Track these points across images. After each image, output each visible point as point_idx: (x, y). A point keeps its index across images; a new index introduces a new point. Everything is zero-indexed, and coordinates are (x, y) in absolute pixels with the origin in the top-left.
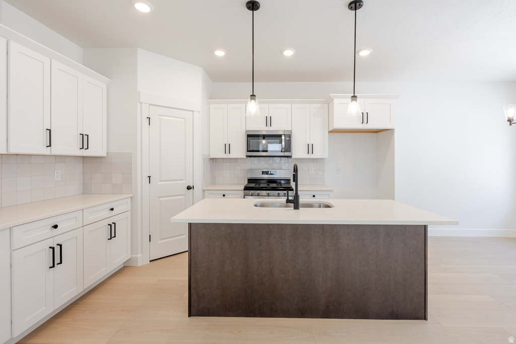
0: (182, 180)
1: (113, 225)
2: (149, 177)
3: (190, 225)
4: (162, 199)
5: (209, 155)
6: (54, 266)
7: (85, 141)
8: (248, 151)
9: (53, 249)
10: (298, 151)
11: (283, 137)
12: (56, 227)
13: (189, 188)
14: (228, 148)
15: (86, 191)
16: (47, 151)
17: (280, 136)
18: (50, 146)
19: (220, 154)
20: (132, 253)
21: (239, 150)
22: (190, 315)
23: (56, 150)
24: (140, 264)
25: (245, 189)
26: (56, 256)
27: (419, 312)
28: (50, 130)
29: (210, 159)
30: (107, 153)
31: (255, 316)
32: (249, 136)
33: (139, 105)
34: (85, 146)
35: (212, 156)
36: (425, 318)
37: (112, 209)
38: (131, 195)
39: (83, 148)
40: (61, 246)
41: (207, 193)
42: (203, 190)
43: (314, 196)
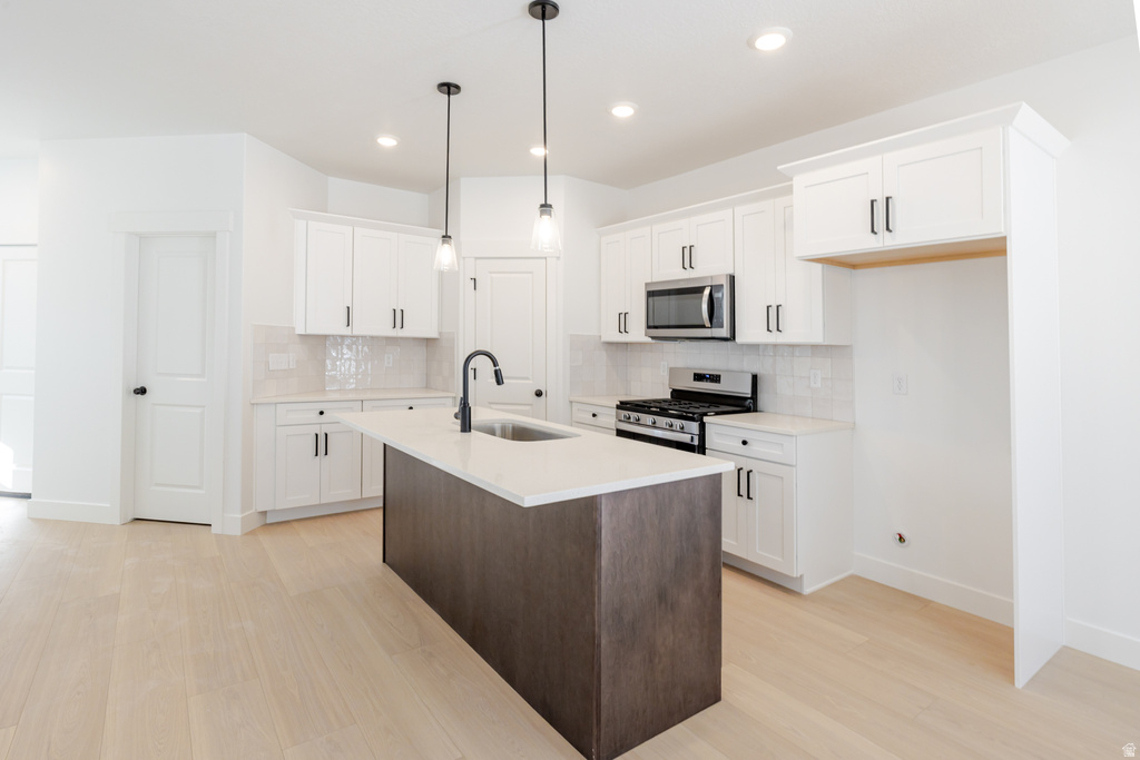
0: (527, 379)
5: (601, 336)
6: (317, 455)
8: (649, 327)
9: (317, 435)
11: (706, 292)
12: (321, 413)
14: (622, 322)
16: (347, 331)
17: (701, 290)
18: (348, 325)
19: (614, 334)
22: (384, 561)
23: (355, 329)
25: (618, 407)
28: (349, 308)
30: (440, 333)
32: (648, 294)
33: (461, 262)
37: (411, 409)
39: (394, 327)
40: (327, 435)
41: (575, 406)
42: (571, 402)
43: (744, 443)
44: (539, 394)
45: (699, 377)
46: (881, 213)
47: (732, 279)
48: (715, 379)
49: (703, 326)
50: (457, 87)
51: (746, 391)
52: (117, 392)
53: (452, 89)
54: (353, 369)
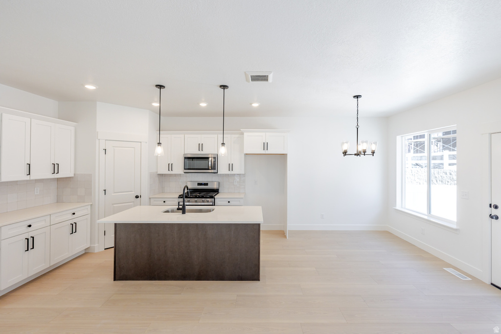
0: (132, 191)
1: (74, 225)
2: (105, 190)
3: (116, 224)
4: (115, 205)
5: (157, 172)
6: (28, 250)
7: (56, 168)
8: (185, 169)
9: (28, 239)
10: (222, 169)
11: (210, 159)
12: (30, 226)
13: (137, 197)
14: (170, 167)
15: (59, 200)
16: (28, 178)
17: (208, 158)
18: (29, 174)
19: (165, 171)
20: (91, 243)
21: (179, 169)
22: (115, 280)
23: (34, 176)
24: (96, 251)
25: (179, 198)
26: (30, 243)
27: (254, 276)
28: (29, 165)
29: (158, 174)
30: (74, 174)
31: (155, 279)
32: (185, 158)
33: (97, 141)
34: (56, 171)
35: (158, 173)
36: (258, 280)
37: (74, 214)
38: (91, 203)
39: (54, 173)
40: (33, 238)
41: (152, 200)
42: (150, 198)
43: (229, 202)
45: (199, 184)
46: (265, 146)
48: (206, 184)
49: (209, 169)
53: (162, 87)
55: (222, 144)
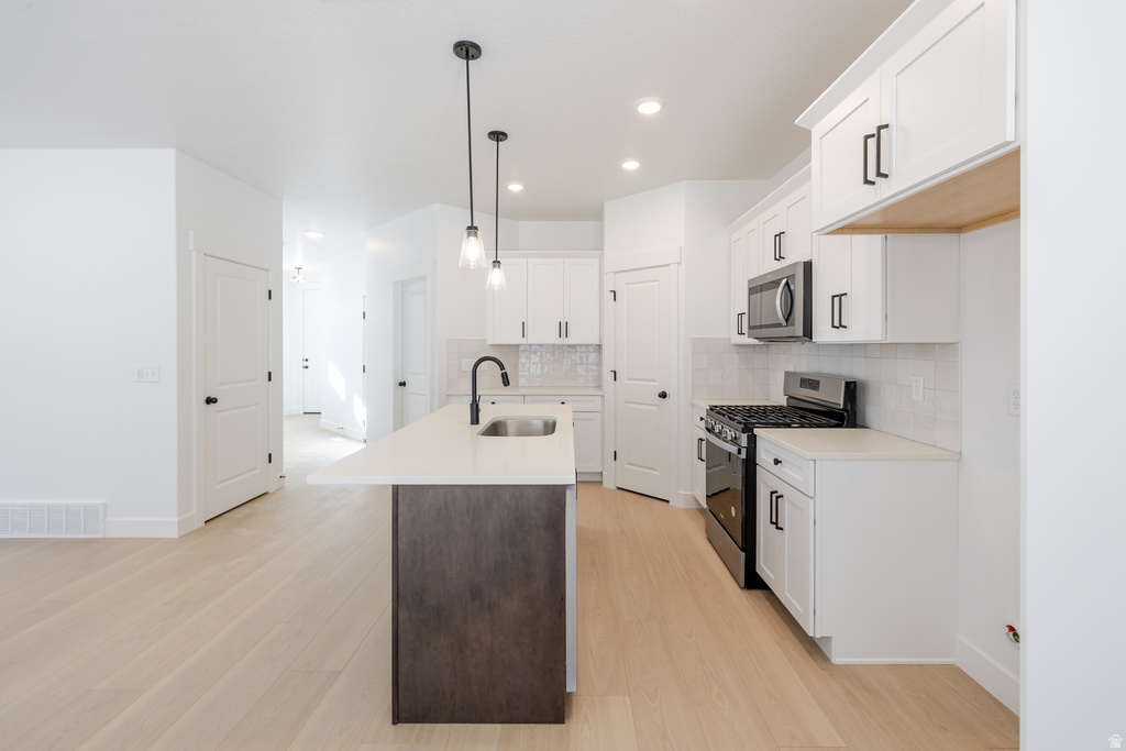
2: (614, 371)
4: (629, 405)
5: (730, 339)
8: (750, 328)
14: (741, 323)
28: (524, 323)
39: (560, 336)
42: (692, 404)
43: (777, 462)
44: (663, 395)
47: (808, 266)
48: (816, 386)
49: (780, 325)
50: (505, 135)
51: (838, 400)
52: (391, 385)
53: (500, 136)
54: (539, 371)
55: (469, 228)
